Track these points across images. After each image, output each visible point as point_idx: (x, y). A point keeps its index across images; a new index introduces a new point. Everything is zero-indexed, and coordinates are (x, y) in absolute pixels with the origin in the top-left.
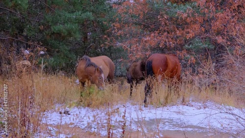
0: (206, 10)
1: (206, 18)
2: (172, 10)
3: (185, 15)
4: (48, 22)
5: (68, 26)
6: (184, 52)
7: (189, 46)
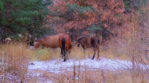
0: (98, 10)
1: (98, 15)
2: (80, 10)
3: (87, 13)
4: (14, 16)
5: (25, 18)
6: (87, 32)
7: (90, 28)
